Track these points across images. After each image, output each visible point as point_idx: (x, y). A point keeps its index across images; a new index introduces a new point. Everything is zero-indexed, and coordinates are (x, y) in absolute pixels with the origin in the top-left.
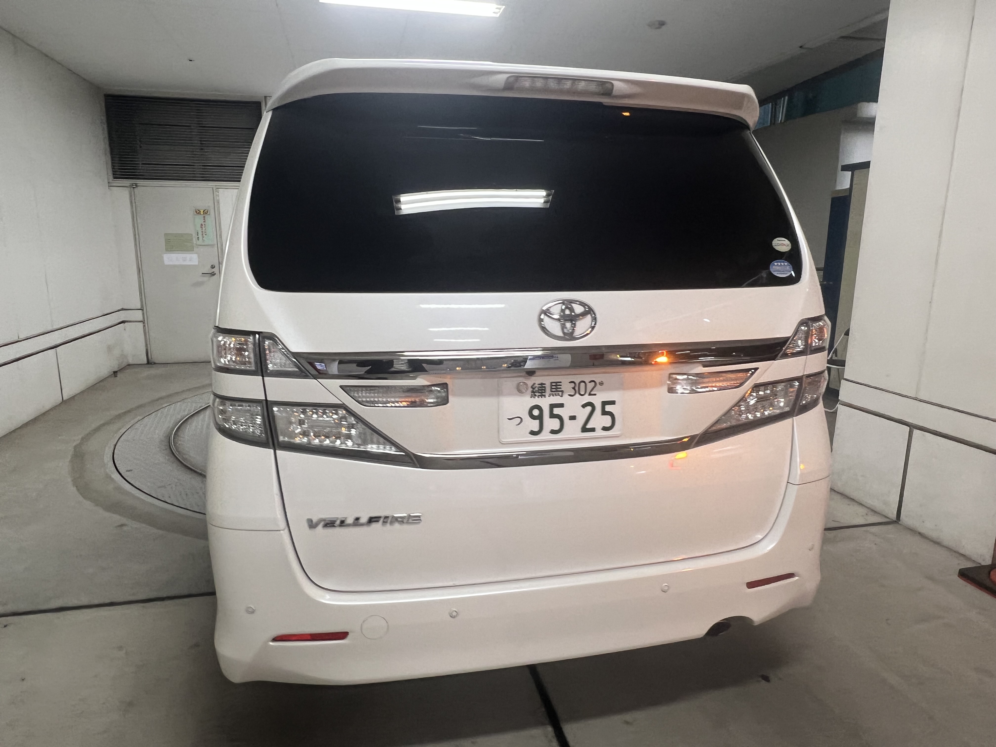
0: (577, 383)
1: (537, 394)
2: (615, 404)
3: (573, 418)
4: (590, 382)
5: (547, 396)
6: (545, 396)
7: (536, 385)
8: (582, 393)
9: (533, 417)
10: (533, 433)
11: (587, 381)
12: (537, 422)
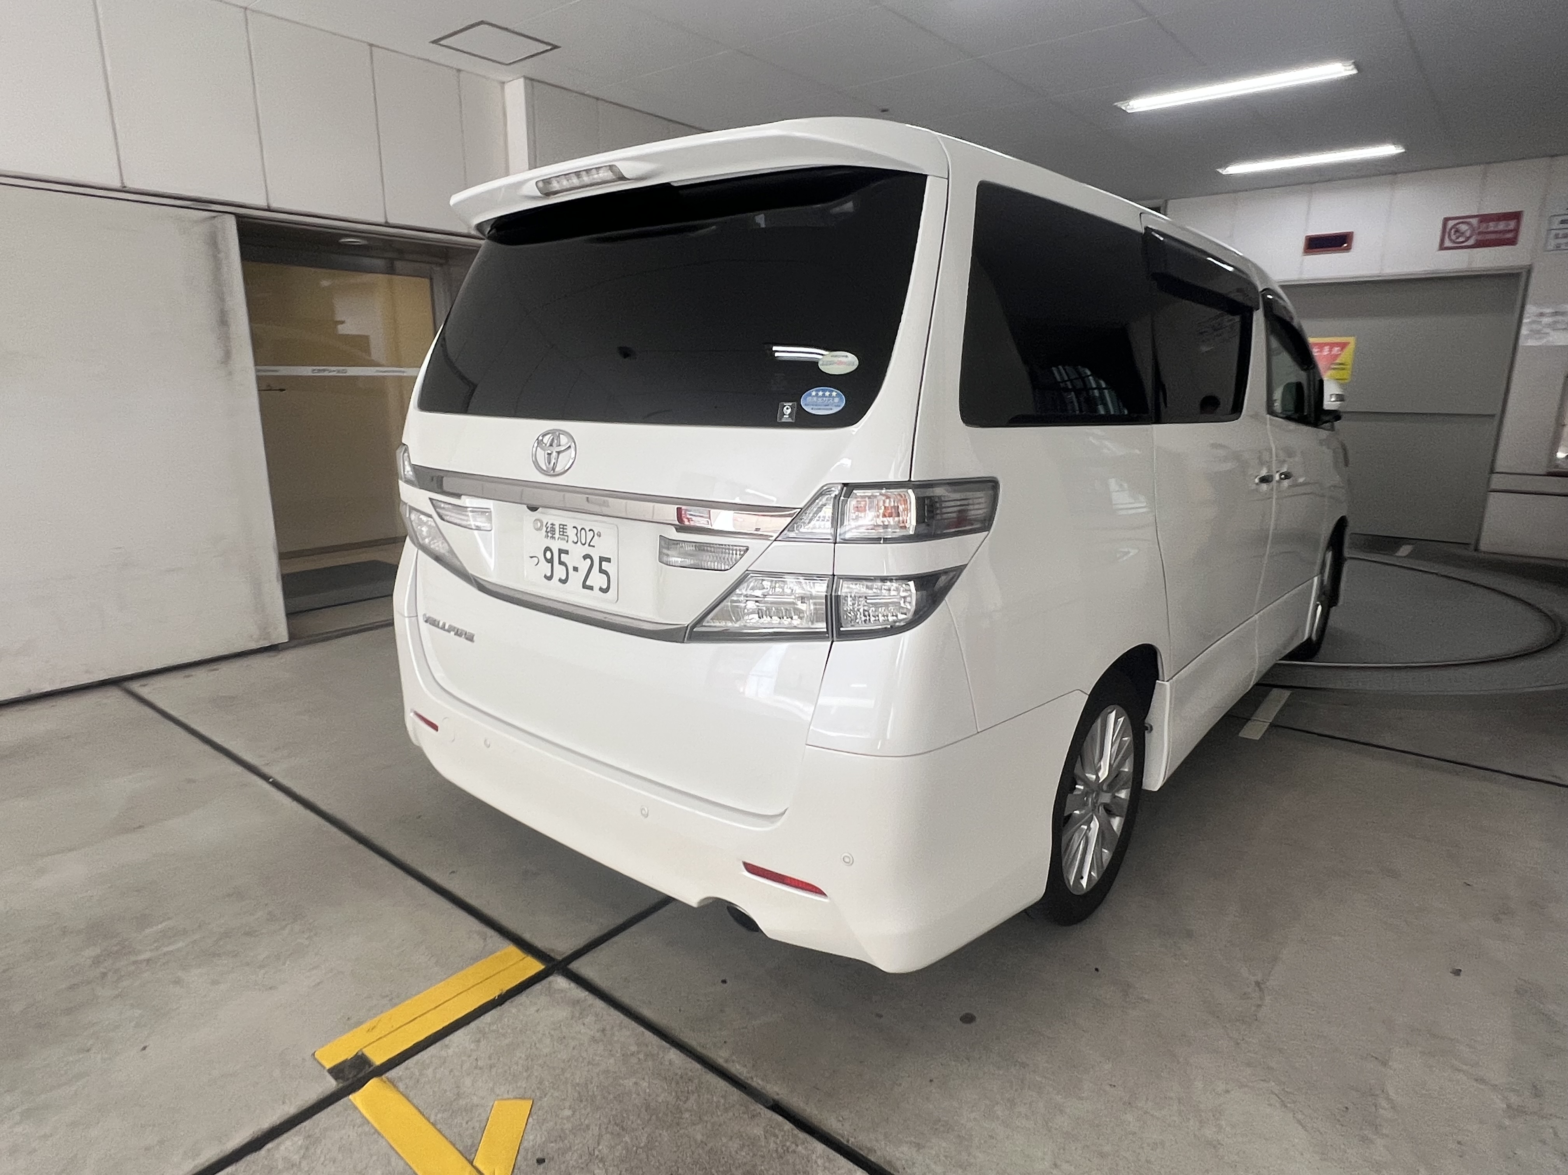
0: (579, 530)
1: (550, 535)
2: (610, 562)
3: (576, 569)
4: (590, 530)
5: (557, 538)
6: (554, 538)
7: (548, 525)
8: (584, 542)
9: (548, 561)
10: (545, 576)
11: (587, 530)
12: (550, 564)
